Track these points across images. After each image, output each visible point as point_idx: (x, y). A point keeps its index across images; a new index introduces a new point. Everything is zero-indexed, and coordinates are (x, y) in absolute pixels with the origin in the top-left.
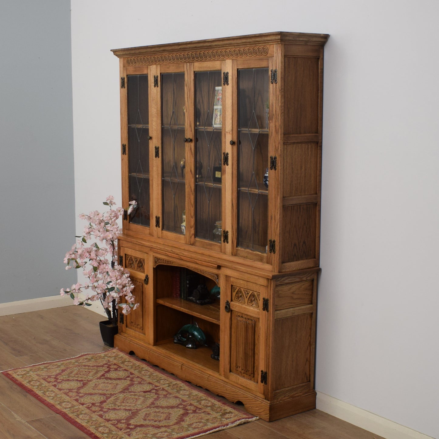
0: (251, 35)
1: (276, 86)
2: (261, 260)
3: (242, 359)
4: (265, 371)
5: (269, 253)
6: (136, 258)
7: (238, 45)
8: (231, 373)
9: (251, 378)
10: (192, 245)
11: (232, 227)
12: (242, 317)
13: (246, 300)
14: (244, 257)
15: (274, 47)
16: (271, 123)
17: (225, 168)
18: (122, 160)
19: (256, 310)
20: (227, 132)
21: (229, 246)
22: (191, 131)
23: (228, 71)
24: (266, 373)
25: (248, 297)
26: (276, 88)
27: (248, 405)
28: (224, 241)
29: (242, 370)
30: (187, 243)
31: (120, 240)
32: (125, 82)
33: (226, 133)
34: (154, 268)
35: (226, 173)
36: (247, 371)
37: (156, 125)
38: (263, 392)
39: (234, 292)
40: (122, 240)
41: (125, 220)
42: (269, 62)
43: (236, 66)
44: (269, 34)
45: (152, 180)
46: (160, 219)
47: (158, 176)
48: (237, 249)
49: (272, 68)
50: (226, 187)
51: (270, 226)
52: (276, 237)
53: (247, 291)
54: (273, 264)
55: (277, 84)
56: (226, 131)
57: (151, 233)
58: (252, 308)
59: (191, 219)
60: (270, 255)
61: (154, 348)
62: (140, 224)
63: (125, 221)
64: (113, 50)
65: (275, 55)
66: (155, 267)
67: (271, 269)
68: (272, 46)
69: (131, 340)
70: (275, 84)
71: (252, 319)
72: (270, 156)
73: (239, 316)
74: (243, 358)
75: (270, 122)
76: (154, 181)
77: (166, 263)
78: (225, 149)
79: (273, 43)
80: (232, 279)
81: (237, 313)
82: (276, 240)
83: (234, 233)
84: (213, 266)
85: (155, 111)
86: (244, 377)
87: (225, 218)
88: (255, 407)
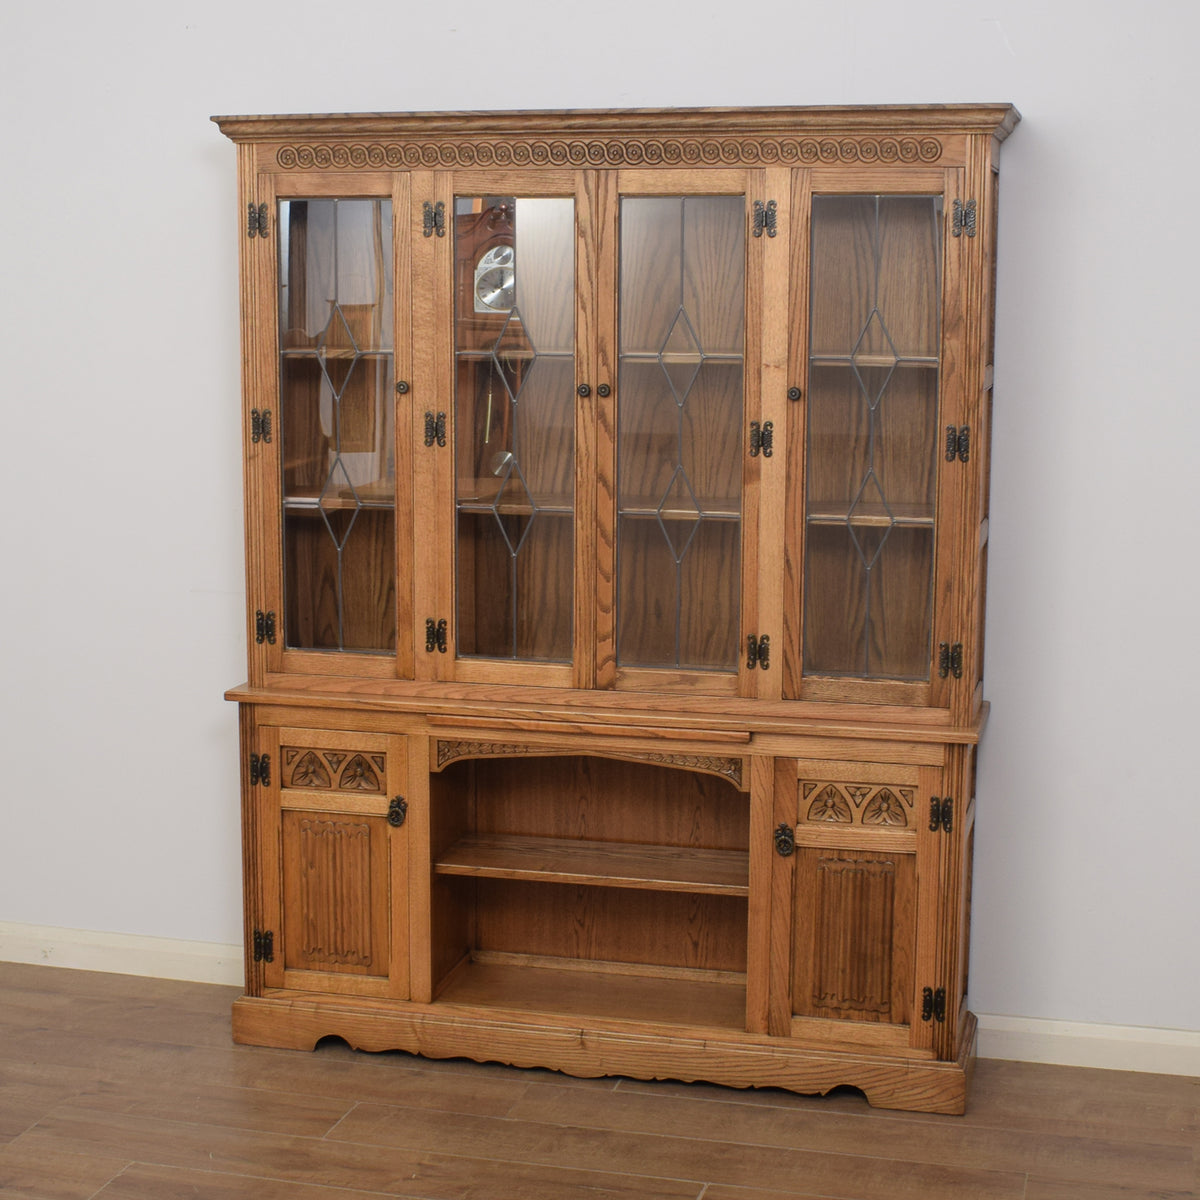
0: (894, 105)
1: (971, 243)
2: (906, 700)
3: (844, 971)
4: (938, 985)
5: (939, 680)
6: (334, 753)
7: (825, 128)
8: (798, 1018)
9: (878, 1017)
10: (605, 688)
11: (786, 621)
12: (843, 860)
13: (857, 814)
14: (837, 701)
15: (964, 143)
16: (948, 339)
17: (759, 464)
18: (249, 459)
19: (900, 833)
20: (767, 366)
21: (771, 677)
22: (605, 364)
23: (775, 198)
24: (940, 993)
25: (865, 803)
26: (971, 248)
27: (878, 1091)
28: (751, 666)
29: (844, 1001)
30: (583, 684)
31: (252, 705)
32: (265, 218)
33: (763, 367)
34: (433, 775)
35: (762, 477)
36: (864, 1001)
37: (429, 350)
38: (929, 1044)
39: (805, 798)
40: (258, 704)
41: (261, 641)
42: (946, 179)
43: (806, 185)
44: (970, 107)
45: (410, 514)
46: (449, 627)
47: (438, 499)
48: (805, 682)
49: (958, 195)
50: (762, 516)
51: (943, 607)
52: (964, 636)
53: (858, 788)
54: (952, 706)
55: (976, 238)
56: (764, 362)
57: (401, 670)
58: (883, 832)
59: (600, 613)
60: (942, 683)
61: (438, 1009)
62: (341, 649)
63: (265, 646)
64: (218, 117)
65: (968, 162)
66: (437, 770)
67: (946, 720)
68: (954, 140)
69: (318, 1003)
70: (967, 238)
71: (882, 859)
72: (945, 425)
73: (832, 859)
74: (848, 971)
75: (948, 335)
76: (417, 517)
77: (493, 752)
78: (758, 412)
79: (965, 132)
80: (801, 764)
81: (819, 852)
82: (964, 643)
83: (795, 637)
84: (731, 737)
85: (426, 307)
86: (848, 1018)
87: (757, 600)
88: (909, 1088)
